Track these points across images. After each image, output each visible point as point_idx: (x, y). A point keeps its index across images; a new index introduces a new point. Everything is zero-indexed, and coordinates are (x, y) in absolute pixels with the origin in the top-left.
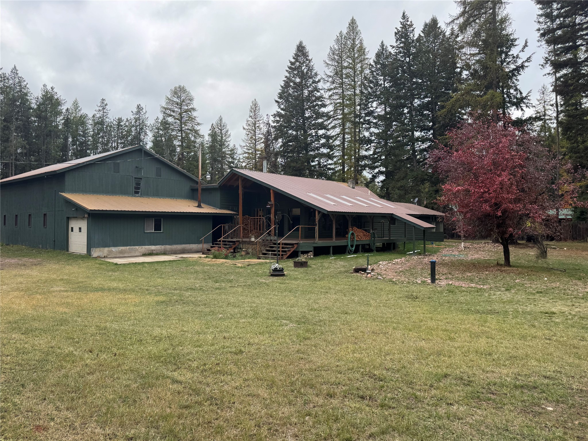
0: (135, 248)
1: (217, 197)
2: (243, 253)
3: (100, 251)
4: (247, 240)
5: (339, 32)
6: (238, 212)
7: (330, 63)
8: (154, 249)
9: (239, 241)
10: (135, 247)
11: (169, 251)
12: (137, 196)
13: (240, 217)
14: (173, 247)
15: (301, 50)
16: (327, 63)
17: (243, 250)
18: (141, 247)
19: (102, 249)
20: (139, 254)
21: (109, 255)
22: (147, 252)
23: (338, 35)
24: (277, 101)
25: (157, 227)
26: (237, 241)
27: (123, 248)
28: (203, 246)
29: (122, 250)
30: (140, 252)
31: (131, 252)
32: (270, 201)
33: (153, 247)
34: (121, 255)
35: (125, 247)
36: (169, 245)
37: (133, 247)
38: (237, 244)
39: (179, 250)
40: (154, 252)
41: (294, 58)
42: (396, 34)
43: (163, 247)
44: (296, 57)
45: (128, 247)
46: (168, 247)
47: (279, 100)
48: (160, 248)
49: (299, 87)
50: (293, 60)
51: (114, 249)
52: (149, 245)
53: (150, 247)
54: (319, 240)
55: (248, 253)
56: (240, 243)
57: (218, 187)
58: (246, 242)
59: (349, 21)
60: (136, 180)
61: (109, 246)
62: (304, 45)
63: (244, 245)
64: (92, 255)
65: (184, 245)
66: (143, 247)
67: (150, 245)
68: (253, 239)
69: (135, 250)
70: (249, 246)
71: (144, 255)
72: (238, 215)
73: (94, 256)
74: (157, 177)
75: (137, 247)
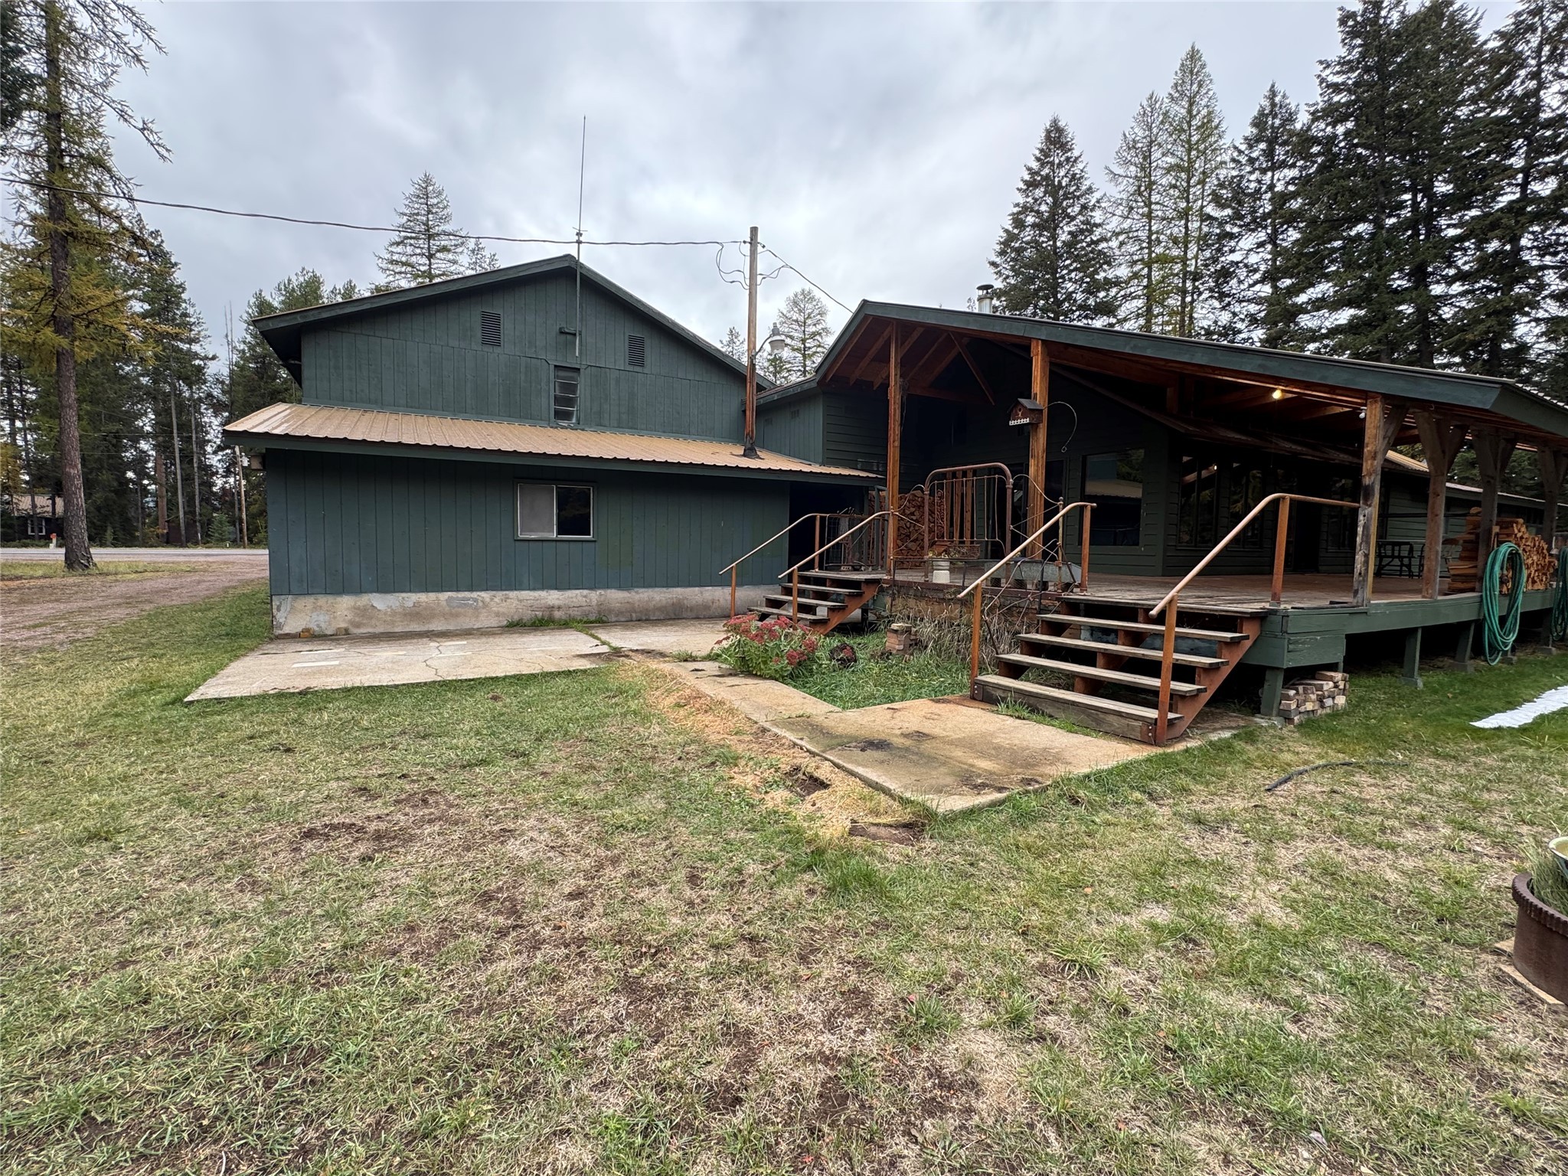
0: (475, 600)
1: (814, 421)
2: (893, 643)
3: (315, 608)
4: (915, 577)
5: (1148, 96)
6: (885, 473)
7: (1120, 171)
8: (557, 603)
9: (877, 582)
10: (475, 595)
11: (620, 613)
12: (563, 427)
13: (890, 491)
14: (637, 597)
15: (1056, 139)
16: (1112, 172)
17: (895, 626)
18: (500, 594)
19: (323, 600)
20: (493, 622)
21: (358, 625)
22: (528, 615)
23: (1145, 103)
24: (993, 264)
25: (573, 522)
26: (868, 582)
27: (423, 597)
28: (733, 595)
29: (416, 604)
30: (498, 614)
31: (457, 615)
32: (1028, 395)
33: (553, 597)
34: (415, 627)
35: (432, 596)
36: (620, 587)
37: (467, 594)
38: (869, 593)
39: (661, 609)
40: (557, 614)
41: (1038, 159)
42: (1343, 22)
43: (594, 596)
44: (1044, 157)
45: (444, 596)
46: (616, 597)
47: (998, 260)
48: (582, 601)
49: (1049, 224)
50: (1035, 165)
51: (381, 602)
52: (534, 589)
53: (543, 594)
54: (1376, 591)
55: (916, 644)
56: (882, 590)
57: (814, 385)
58: (909, 585)
59: (1183, 53)
60: (562, 374)
61: (359, 590)
62: (1062, 124)
63: (899, 602)
64: (280, 626)
65: (679, 590)
66: (512, 594)
67: (542, 589)
68: (942, 576)
69: (476, 609)
70: (922, 605)
71: (516, 626)
72: (884, 482)
73: (287, 630)
74: (630, 368)
75: (483, 594)
